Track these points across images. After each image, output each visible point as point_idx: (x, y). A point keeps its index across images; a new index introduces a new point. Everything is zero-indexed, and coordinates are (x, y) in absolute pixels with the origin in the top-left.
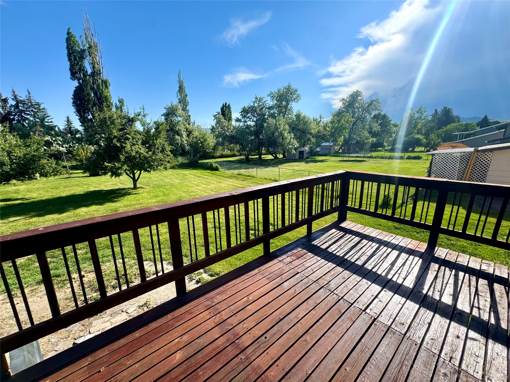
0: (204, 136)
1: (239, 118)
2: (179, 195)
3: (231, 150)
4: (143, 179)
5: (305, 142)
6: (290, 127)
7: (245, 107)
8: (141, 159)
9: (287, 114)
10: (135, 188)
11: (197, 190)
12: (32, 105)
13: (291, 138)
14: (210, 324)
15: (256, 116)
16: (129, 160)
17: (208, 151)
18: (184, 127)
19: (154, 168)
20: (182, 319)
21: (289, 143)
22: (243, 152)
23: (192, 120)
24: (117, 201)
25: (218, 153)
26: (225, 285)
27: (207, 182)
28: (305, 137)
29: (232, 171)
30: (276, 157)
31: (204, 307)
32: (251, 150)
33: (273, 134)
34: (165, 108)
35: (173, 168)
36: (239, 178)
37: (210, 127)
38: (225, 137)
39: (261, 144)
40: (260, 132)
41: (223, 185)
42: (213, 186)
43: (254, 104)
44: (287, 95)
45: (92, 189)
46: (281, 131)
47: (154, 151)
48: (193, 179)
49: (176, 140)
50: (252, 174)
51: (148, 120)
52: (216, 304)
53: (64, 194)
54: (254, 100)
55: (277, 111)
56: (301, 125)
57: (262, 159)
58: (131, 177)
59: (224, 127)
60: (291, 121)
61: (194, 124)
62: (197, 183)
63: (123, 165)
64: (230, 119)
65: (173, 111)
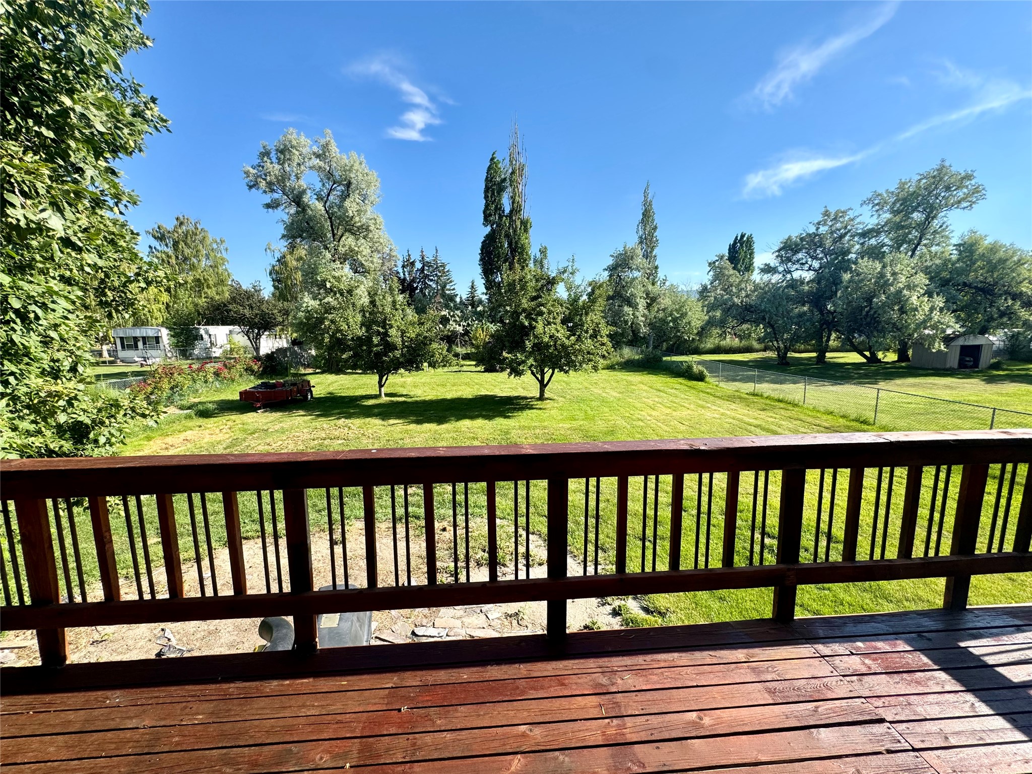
0: (681, 307)
1: (772, 265)
2: (613, 422)
3: (741, 338)
4: (556, 384)
5: (991, 319)
6: (931, 279)
7: (789, 238)
8: (556, 349)
9: (925, 245)
10: (541, 398)
11: (649, 418)
12: (437, 268)
13: (932, 309)
14: (593, 732)
15: (820, 256)
16: (539, 350)
17: (686, 337)
18: (643, 289)
19: (576, 366)
20: (542, 688)
21: (925, 321)
22: (772, 341)
23: (661, 275)
24: (512, 416)
25: (709, 344)
26: (650, 656)
27: (675, 403)
28: (991, 306)
29: (736, 383)
30: (873, 360)
31: (591, 683)
32: (795, 339)
33: (869, 300)
34: (612, 256)
35: (611, 368)
36: (754, 402)
37: (697, 287)
38: (729, 309)
39: (828, 324)
40: (828, 294)
41: (708, 414)
42: (685, 413)
43: (818, 229)
44: (930, 193)
45: (484, 392)
46: (900, 292)
47: (579, 336)
48: (645, 394)
49: (624, 315)
50: (790, 397)
51: (578, 280)
52: (619, 692)
53: (449, 396)
54: (820, 218)
55: (891, 240)
56: (976, 271)
57: (825, 362)
58: (537, 378)
59: (731, 286)
60: (938, 262)
61: (664, 283)
62: (652, 403)
63: (527, 358)
64: (749, 268)
65: (626, 260)
